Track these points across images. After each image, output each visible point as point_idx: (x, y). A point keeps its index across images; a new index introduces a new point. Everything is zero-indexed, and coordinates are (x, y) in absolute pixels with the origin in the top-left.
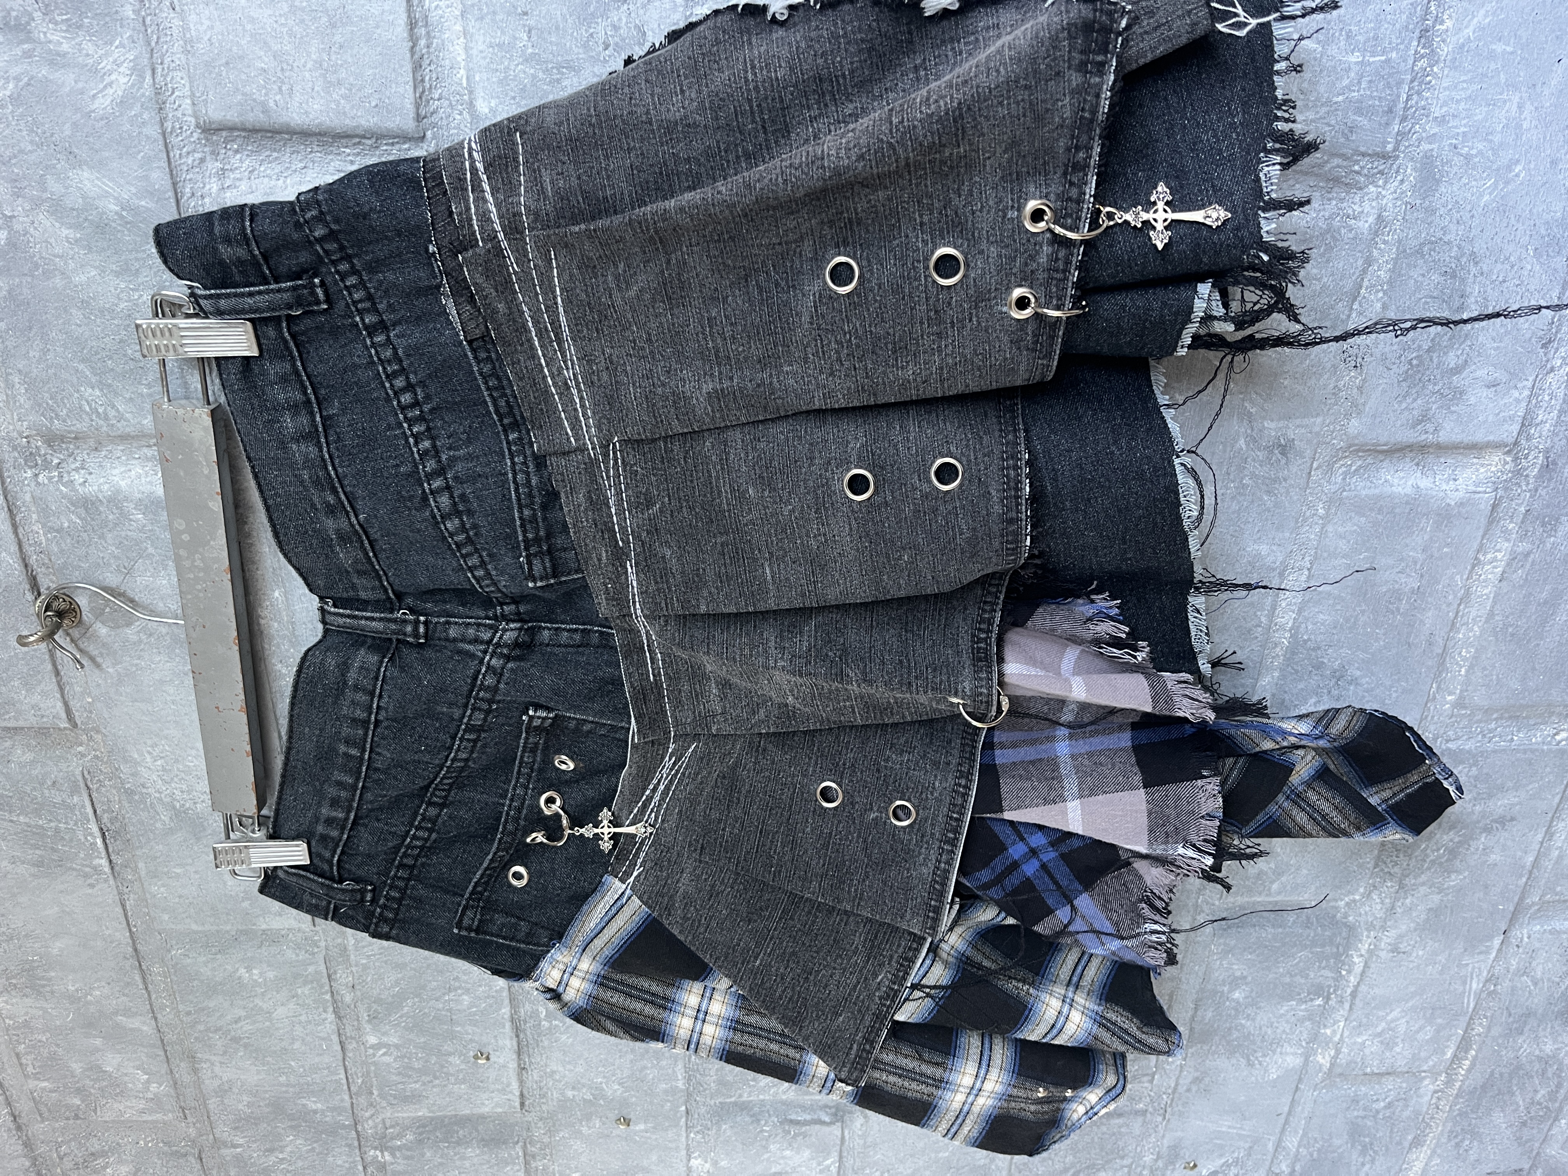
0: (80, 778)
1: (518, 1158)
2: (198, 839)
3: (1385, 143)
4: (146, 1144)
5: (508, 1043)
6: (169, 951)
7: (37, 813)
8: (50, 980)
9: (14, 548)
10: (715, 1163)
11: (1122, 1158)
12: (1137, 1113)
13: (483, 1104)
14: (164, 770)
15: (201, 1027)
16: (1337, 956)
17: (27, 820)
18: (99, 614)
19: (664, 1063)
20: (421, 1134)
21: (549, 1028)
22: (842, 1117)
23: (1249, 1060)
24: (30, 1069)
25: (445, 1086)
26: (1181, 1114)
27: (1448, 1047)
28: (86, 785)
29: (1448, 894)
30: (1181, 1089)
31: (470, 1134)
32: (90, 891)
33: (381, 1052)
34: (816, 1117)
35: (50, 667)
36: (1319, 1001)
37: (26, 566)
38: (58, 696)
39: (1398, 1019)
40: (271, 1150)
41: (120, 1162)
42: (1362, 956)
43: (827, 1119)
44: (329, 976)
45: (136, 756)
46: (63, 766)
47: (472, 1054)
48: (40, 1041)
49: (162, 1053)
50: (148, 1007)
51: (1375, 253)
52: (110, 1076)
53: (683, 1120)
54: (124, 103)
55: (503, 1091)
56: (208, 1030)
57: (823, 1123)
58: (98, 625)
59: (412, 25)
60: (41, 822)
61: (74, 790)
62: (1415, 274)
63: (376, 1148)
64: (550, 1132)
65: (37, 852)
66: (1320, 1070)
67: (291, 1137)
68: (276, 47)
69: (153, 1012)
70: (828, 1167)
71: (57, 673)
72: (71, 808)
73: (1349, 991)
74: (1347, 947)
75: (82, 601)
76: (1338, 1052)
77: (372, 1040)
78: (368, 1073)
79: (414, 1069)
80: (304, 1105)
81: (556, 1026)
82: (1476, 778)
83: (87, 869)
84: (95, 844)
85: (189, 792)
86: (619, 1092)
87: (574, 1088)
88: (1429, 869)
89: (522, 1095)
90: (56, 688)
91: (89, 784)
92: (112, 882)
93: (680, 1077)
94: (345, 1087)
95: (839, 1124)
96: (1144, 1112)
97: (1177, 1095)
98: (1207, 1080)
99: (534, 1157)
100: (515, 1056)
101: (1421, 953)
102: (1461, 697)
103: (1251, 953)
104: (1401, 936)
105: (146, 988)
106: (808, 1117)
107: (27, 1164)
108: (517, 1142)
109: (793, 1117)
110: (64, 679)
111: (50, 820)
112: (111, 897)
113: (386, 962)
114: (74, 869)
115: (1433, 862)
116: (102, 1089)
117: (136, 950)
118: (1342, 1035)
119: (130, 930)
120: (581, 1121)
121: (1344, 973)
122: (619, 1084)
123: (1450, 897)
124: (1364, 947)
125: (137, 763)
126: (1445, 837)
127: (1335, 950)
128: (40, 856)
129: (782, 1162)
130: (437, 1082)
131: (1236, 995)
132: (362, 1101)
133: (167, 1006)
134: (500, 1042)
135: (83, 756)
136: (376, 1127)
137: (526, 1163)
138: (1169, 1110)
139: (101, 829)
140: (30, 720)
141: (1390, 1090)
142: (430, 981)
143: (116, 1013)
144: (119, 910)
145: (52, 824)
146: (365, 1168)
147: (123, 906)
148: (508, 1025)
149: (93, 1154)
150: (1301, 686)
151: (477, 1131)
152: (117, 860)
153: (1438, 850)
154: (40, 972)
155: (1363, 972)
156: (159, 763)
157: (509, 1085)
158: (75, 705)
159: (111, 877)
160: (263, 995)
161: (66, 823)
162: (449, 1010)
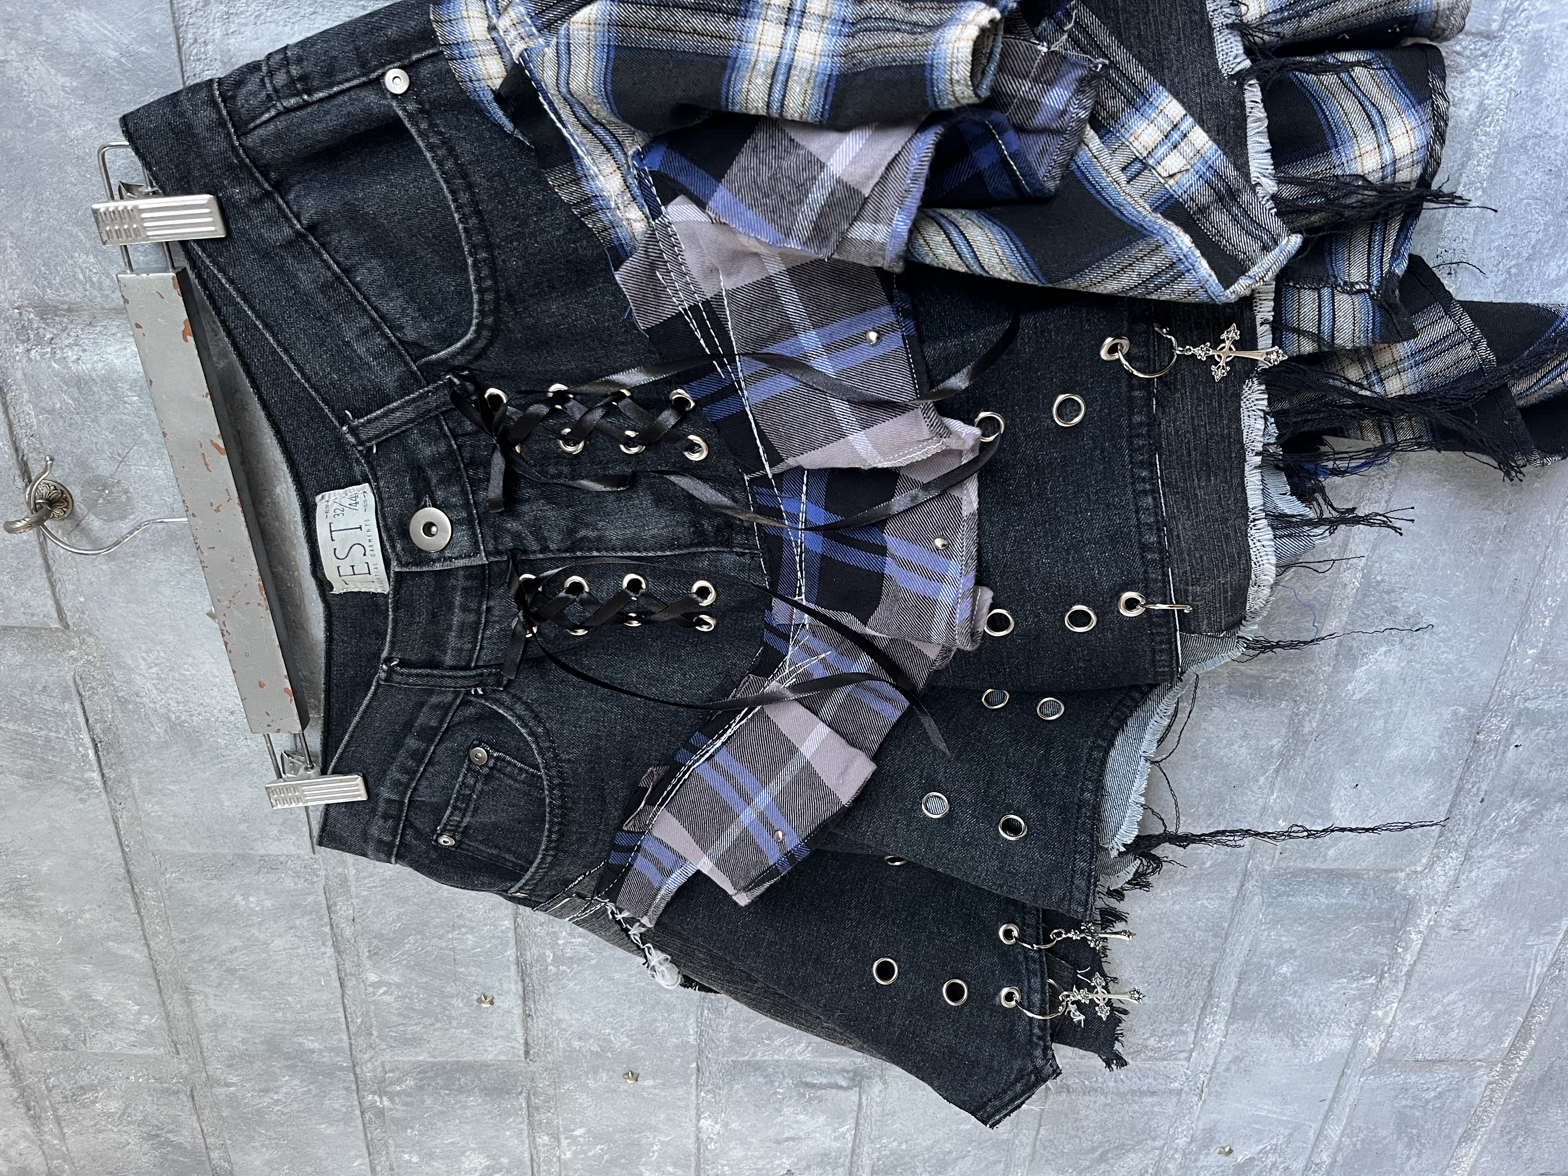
0: (71, 684)
1: (521, 1109)
2: (194, 755)
3: (1490, 21)
4: (137, 1079)
5: (514, 987)
6: (163, 874)
7: (27, 719)
8: (38, 900)
10: (726, 1125)
11: (1154, 1139)
12: (1171, 1091)
13: (486, 1051)
14: (159, 678)
15: (195, 957)
16: (1394, 932)
17: (16, 728)
18: (92, 506)
19: (675, 1016)
20: (421, 1080)
21: (556, 974)
22: (860, 1082)
23: (1293, 1040)
24: (18, 994)
25: (447, 1030)
26: (1218, 1094)
27: (1507, 1034)
28: (78, 691)
29: (1516, 869)
30: (1220, 1069)
31: (473, 1082)
32: (81, 806)
33: (381, 991)
34: (833, 1081)
35: (40, 561)
36: (1372, 980)
37: (16, 450)
38: (49, 592)
39: (1455, 1003)
40: (266, 1091)
41: (109, 1097)
42: (1420, 932)
43: (844, 1084)
44: (329, 908)
45: (130, 662)
46: (54, 670)
47: (475, 997)
48: (29, 966)
49: (154, 983)
50: (141, 933)
51: (1475, 146)
52: (100, 1005)
53: (694, 1077)
55: (507, 1038)
56: (202, 959)
57: (840, 1087)
58: (92, 517)
60: (30, 730)
61: (66, 698)
62: (1517, 171)
63: (374, 1093)
64: (556, 1084)
65: (27, 762)
66: (1369, 1053)
67: (287, 1078)
69: (146, 939)
70: (844, 1134)
71: (48, 569)
72: (62, 716)
73: (1405, 969)
74: (1405, 922)
75: (75, 491)
76: (1389, 1035)
77: (373, 977)
78: (368, 1012)
79: (415, 1010)
80: (300, 1044)
81: (564, 971)
82: (1554, 742)
83: (78, 783)
84: (86, 755)
85: (185, 703)
86: (627, 1045)
87: (580, 1039)
88: (1497, 839)
89: (526, 1044)
90: (47, 585)
91: (81, 690)
92: (104, 796)
93: (692, 1032)
94: (344, 1026)
95: (857, 1089)
96: (1179, 1092)
97: (1214, 1074)
98: (1247, 1060)
99: (537, 1109)
100: (520, 1002)
101: (1483, 931)
102: (1543, 651)
103: (1301, 925)
104: (1463, 913)
105: (139, 913)
106: (825, 1081)
107: (16, 1094)
108: (521, 1093)
109: (808, 1080)
110: (56, 576)
111: (40, 728)
112: (104, 813)
113: (387, 895)
114: (64, 782)
115: (1503, 833)
116: (91, 1019)
117: (128, 871)
118: (1394, 1018)
119: (123, 850)
120: (587, 1074)
121: (1400, 950)
122: (628, 1036)
123: (1518, 872)
124: (1423, 923)
125: (131, 670)
126: (1517, 806)
127: (1393, 925)
128: (30, 767)
129: (795, 1126)
130: (438, 1025)
131: (1284, 969)
132: (361, 1042)
133: (160, 933)
134: (505, 986)
135: (76, 660)
136: (374, 1070)
137: (530, 1115)
138: (1206, 1090)
139: (93, 740)
140: (19, 619)
141: (1442, 1079)
142: (433, 918)
143: (107, 938)
144: (111, 827)
145: (43, 733)
146: (362, 1113)
147: (116, 824)
148: (513, 968)
149: (81, 1088)
151: (479, 1079)
152: (110, 774)
153: (1509, 819)
154: (28, 892)
155: (1421, 949)
156: (154, 670)
157: (513, 1032)
158: (67, 604)
159: (103, 792)
160: (260, 924)
161: (57, 732)
162: (453, 949)
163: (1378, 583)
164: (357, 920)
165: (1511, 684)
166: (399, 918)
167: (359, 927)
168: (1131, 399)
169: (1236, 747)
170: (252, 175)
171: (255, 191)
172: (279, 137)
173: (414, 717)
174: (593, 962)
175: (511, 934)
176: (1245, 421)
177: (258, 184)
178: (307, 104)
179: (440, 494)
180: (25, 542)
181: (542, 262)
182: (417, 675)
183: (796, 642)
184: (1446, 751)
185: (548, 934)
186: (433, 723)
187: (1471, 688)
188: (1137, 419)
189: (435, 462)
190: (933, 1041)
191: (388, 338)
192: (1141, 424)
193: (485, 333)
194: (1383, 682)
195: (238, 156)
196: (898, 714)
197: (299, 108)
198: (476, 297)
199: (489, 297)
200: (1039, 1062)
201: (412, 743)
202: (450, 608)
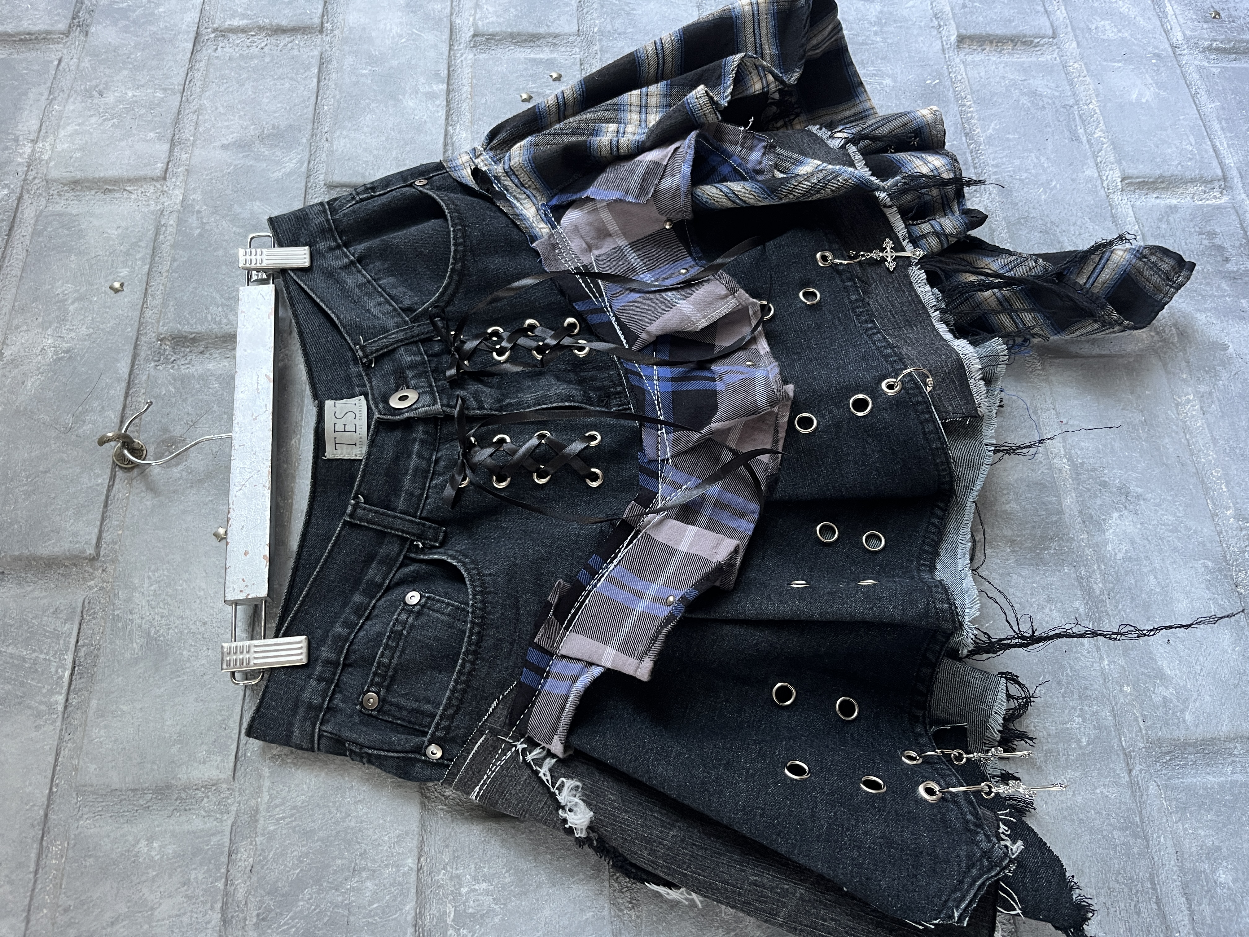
0: (80, 605)
2: (157, 670)
6: (78, 820)
7: (26, 642)
9: (120, 407)
14: (155, 595)
17: (13, 652)
28: (82, 612)
32: (34, 734)
35: (102, 500)
38: (98, 523)
44: (230, 855)
45: (137, 581)
50: (27, 902)
54: (289, 174)
59: (446, 145)
60: (24, 653)
61: (69, 619)
65: (6, 687)
68: (375, 152)
71: (106, 506)
72: (58, 637)
75: (151, 448)
83: (43, 707)
84: (61, 678)
85: (168, 617)
90: (100, 517)
91: (85, 613)
92: (59, 724)
105: (35, 875)
110: (108, 513)
111: (34, 651)
112: (51, 742)
114: (31, 708)
119: (51, 789)
125: (134, 589)
128: (7, 692)
133: (46, 904)
135: (91, 588)
139: (74, 662)
140: (64, 547)
144: (51, 759)
145: (34, 655)
147: (57, 754)
150: (1099, 502)
152: (74, 699)
156: (153, 587)
158: (107, 537)
159: (60, 719)
160: (153, 881)
161: (47, 654)
162: (348, 907)
163: (1083, 464)
164: (257, 868)
165: (1233, 542)
166: (300, 860)
167: (254, 879)
168: (845, 288)
169: (1047, 610)
170: (333, 236)
171: (333, 244)
172: (354, 211)
173: (363, 572)
174: (497, 920)
175: (413, 878)
176: (919, 290)
177: (335, 241)
178: (372, 197)
179: (413, 382)
180: (98, 485)
181: (491, 235)
182: (376, 512)
183: (664, 479)
184: (1220, 602)
185: (451, 879)
186: (378, 579)
187: (1203, 543)
188: (853, 297)
189: (412, 366)
190: (865, 833)
191: (393, 306)
192: (857, 300)
193: (455, 277)
194: (1133, 542)
195: (329, 224)
196: (752, 526)
197: (368, 199)
198: (453, 248)
199: (460, 248)
200: (985, 845)
201: (357, 598)
202: (409, 456)
